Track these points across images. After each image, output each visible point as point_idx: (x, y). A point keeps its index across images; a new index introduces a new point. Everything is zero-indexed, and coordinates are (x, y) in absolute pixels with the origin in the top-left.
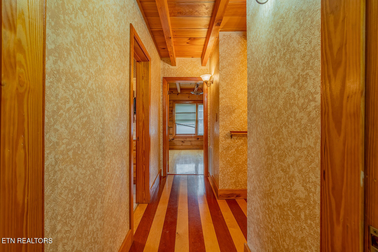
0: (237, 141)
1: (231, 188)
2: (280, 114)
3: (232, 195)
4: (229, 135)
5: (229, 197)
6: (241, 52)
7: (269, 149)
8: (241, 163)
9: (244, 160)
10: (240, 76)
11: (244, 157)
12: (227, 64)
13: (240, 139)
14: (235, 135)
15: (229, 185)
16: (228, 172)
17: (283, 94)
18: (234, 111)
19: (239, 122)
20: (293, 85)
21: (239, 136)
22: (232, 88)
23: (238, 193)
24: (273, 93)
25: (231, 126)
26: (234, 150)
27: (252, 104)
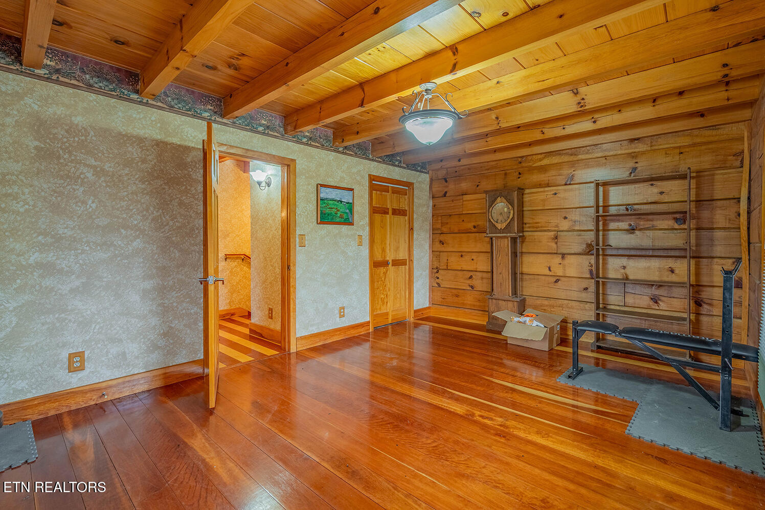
0: (231, 263)
1: (226, 308)
2: (270, 241)
3: (227, 314)
4: (224, 258)
5: (224, 317)
6: (234, 180)
7: (265, 258)
8: (235, 284)
9: (238, 281)
10: (233, 202)
11: (238, 278)
12: (221, 190)
13: (234, 261)
14: (229, 258)
15: (224, 306)
16: (223, 294)
17: (272, 233)
18: (228, 235)
19: (233, 245)
20: (275, 230)
21: (233, 259)
22: (226, 213)
23: (232, 312)
24: (267, 231)
25: (225, 250)
26: (228, 272)
27: (254, 235)
